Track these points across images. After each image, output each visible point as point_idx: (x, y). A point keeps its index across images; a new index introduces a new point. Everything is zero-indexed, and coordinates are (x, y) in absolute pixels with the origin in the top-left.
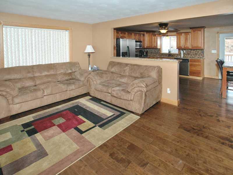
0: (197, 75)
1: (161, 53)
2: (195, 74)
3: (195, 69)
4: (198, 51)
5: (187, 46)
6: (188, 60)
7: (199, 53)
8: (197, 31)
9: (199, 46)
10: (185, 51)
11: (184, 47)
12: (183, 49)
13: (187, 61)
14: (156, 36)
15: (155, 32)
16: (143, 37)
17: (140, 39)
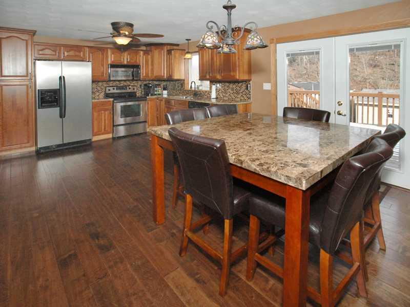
1: (185, 88)
4: (240, 84)
7: (242, 90)
10: (219, 85)
14: (171, 53)
15: (178, 45)
16: (144, 57)
17: (136, 62)
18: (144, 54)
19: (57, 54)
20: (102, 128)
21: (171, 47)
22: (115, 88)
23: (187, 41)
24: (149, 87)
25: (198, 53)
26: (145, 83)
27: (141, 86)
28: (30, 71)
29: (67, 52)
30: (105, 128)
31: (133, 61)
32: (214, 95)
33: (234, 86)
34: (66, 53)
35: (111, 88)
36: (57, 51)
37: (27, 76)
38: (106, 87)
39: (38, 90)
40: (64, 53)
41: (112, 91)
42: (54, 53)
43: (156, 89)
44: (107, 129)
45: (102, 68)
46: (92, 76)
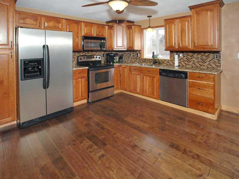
0: (206, 109)
1: (142, 58)
2: (200, 107)
3: (199, 94)
4: (207, 54)
5: (184, 44)
6: (185, 73)
7: (210, 59)
8: (204, 12)
9: (209, 44)
10: (181, 55)
11: (179, 46)
12: (178, 52)
13: (183, 76)
14: (131, 28)
15: (133, 22)
16: (109, 31)
17: (103, 35)
18: (109, 28)
19: (38, 23)
20: (79, 94)
21: (129, 23)
22: (85, 57)
23: (148, 18)
24: (111, 56)
25: (164, 28)
26: (107, 53)
27: (103, 55)
28: (11, 39)
29: (47, 22)
30: (82, 95)
31: (101, 34)
32: (176, 63)
33: (199, 56)
34: (46, 24)
35: (82, 57)
36: (38, 21)
37: (8, 45)
38: (78, 56)
39: (21, 60)
40: (44, 24)
41: (83, 60)
42: (35, 23)
43: (115, 58)
44: (83, 95)
45: (77, 39)
46: (73, 46)
